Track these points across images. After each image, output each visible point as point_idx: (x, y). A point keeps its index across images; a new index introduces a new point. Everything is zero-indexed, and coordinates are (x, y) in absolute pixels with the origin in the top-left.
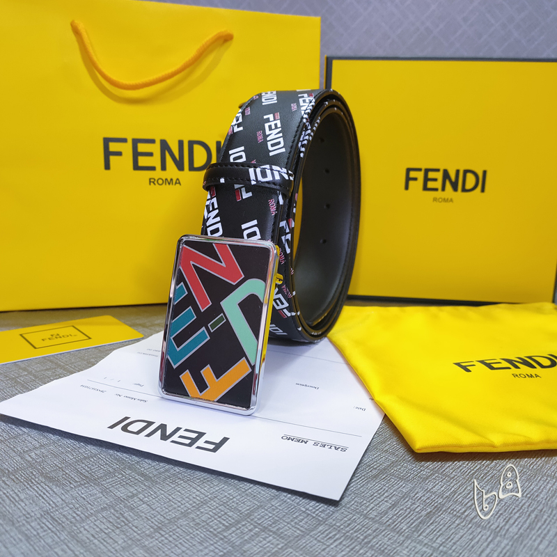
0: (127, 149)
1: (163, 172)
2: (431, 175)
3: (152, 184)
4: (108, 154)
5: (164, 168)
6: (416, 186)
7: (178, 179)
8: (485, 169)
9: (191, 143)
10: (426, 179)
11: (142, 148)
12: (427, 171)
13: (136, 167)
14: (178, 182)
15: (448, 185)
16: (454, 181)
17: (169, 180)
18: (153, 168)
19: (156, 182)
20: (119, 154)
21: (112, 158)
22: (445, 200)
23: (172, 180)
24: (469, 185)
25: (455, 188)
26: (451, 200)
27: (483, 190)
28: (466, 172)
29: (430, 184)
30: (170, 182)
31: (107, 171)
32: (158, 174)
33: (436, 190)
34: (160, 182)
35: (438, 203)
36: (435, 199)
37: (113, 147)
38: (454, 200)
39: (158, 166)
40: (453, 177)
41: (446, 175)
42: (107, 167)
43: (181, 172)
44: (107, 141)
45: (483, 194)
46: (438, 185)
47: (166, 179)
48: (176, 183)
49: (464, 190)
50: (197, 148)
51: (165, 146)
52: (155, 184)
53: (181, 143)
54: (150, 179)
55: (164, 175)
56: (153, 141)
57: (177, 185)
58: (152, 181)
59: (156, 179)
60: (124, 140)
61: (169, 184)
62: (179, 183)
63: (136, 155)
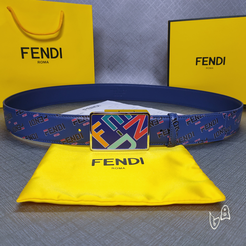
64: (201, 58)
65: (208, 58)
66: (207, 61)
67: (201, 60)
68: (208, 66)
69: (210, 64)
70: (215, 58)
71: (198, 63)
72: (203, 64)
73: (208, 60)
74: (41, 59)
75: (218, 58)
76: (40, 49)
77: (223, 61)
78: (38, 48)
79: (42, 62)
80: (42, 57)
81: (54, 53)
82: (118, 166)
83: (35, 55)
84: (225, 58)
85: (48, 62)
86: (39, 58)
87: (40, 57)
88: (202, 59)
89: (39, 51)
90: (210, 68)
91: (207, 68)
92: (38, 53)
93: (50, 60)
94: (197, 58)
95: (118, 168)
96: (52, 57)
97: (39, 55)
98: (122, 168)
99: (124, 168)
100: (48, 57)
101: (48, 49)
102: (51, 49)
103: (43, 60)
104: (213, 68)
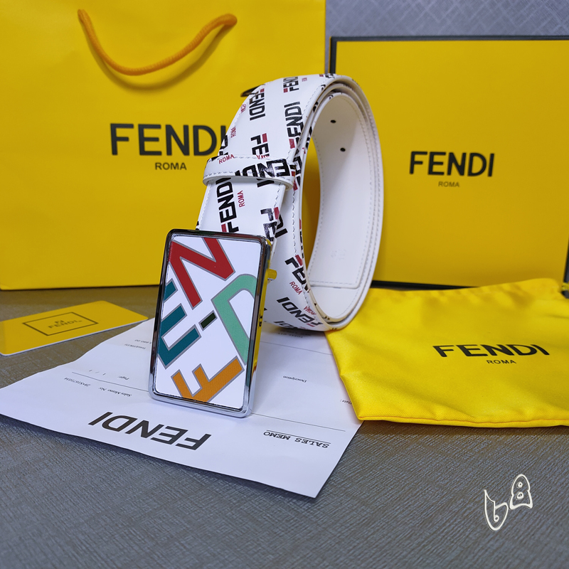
0: (133, 134)
1: (169, 157)
2: (437, 158)
3: (158, 168)
4: (115, 139)
5: (169, 152)
6: (422, 170)
7: (183, 164)
8: (492, 152)
9: (196, 128)
10: (432, 163)
11: (148, 133)
12: (432, 154)
13: (143, 152)
14: (183, 166)
15: (454, 169)
16: (460, 165)
17: (175, 164)
18: (159, 153)
19: (162, 167)
20: (126, 139)
21: (119, 144)
22: (451, 184)
23: (177, 164)
24: (476, 168)
25: (461, 172)
26: (458, 184)
27: (490, 174)
28: (473, 155)
29: (436, 168)
30: (175, 166)
31: (115, 156)
32: (164, 158)
33: (442, 173)
34: (166, 166)
35: (444, 187)
36: (441, 184)
37: (120, 132)
38: (460, 184)
39: (164, 151)
40: (459, 161)
41: (452, 158)
42: (115, 152)
43: (187, 157)
44: (114, 127)
45: (490, 178)
46: (444, 168)
47: (172, 164)
48: (181, 167)
49: (471, 174)
50: (202, 133)
51: (170, 131)
52: (161, 168)
53: (186, 128)
54: (156, 164)
55: (170, 159)
56: (158, 127)
57: (183, 169)
58: (158, 166)
59: (162, 164)
60: (131, 126)
61: (175, 168)
62: (185, 167)
63: (142, 140)
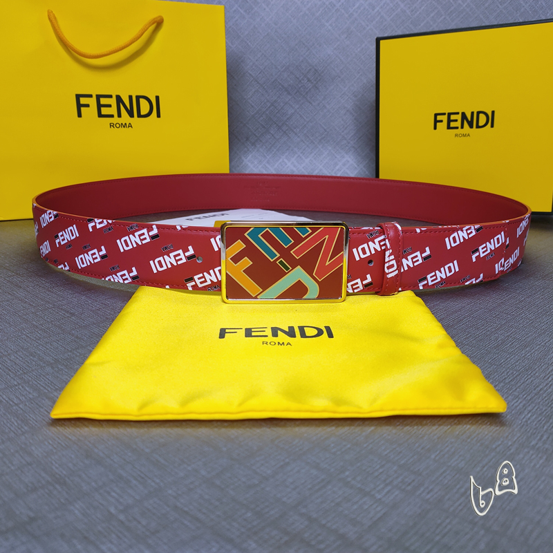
64: (444, 114)
65: (458, 113)
66: (456, 121)
67: (445, 118)
68: (459, 131)
69: (462, 127)
70: (472, 113)
71: (438, 124)
72: (449, 127)
73: (459, 117)
74: (116, 120)
75: (479, 113)
76: (114, 97)
77: (491, 119)
78: (110, 96)
79: (118, 126)
80: (119, 115)
81: (145, 108)
82: (275, 339)
83: (104, 111)
84: (493, 112)
85: (130, 126)
86: (112, 116)
87: (116, 115)
88: (446, 116)
89: (113, 102)
90: (464, 135)
91: (456, 135)
92: (110, 106)
93: (135, 120)
94: (436, 115)
95: (277, 343)
96: (139, 116)
97: (113, 111)
98: (285, 344)
99: (288, 344)
100: (131, 115)
101: (131, 97)
102: (138, 98)
103: (120, 121)
104: (469, 135)
